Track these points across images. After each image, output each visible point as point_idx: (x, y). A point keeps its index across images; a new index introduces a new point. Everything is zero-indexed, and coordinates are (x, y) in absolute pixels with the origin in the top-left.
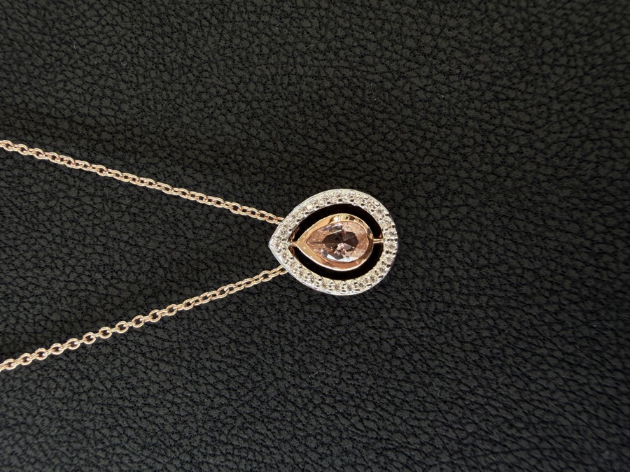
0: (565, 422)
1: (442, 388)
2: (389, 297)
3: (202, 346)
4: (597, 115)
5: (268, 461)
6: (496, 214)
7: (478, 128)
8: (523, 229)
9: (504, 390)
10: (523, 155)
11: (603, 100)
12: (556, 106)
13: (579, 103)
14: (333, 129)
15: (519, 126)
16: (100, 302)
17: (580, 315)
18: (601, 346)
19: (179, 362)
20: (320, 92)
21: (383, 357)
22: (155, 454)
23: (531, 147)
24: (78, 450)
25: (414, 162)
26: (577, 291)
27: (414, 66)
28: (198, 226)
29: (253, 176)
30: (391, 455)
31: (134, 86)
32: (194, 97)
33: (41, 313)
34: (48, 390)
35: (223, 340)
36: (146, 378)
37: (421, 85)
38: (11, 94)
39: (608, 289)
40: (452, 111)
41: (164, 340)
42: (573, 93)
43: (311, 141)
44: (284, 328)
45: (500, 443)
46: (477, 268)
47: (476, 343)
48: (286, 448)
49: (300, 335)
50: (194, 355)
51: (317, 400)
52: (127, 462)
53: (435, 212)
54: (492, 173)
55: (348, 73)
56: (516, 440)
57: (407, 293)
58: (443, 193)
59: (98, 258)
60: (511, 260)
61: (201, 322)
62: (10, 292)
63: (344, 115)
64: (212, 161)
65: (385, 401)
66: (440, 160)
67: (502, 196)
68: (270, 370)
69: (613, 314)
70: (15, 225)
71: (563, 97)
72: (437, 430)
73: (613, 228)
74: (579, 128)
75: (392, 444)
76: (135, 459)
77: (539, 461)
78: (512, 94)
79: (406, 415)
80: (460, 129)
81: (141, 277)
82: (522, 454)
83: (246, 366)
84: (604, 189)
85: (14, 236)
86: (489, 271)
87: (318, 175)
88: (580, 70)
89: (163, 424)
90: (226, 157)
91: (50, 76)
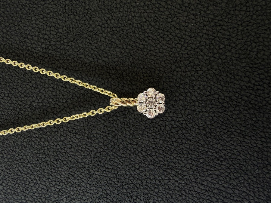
0: (240, 158)
1: (190, 145)
2: (169, 108)
3: (93, 128)
4: (258, 31)
5: (120, 174)
6: (214, 74)
7: (207, 38)
8: (225, 80)
9: (215, 145)
10: (226, 49)
11: (261, 25)
12: (241, 28)
13: (250, 27)
14: (146, 39)
15: (225, 37)
16: (52, 110)
17: (248, 115)
18: (256, 127)
19: (84, 135)
20: (142, 23)
21: (166, 132)
22: (75, 171)
23: (229, 45)
24: (44, 169)
25: (180, 53)
26: (247, 105)
27: (181, 12)
28: (91, 79)
29: (113, 59)
30: (169, 171)
31: (64, 22)
32: (89, 26)
33: (28, 115)
34: (32, 146)
35: (102, 126)
36: (70, 141)
37: (184, 20)
38: (14, 26)
39: (260, 104)
40: (196, 31)
41: (78, 126)
42: (248, 23)
43: (137, 44)
44: (126, 121)
45: (213, 166)
46: (206, 96)
47: (205, 126)
48: (127, 168)
49: (133, 123)
50: (90, 132)
51: (140, 149)
52: (63, 174)
53: (188, 73)
54: (213, 57)
55: (153, 15)
56: (220, 165)
57: (177, 107)
58: (192, 65)
59: (50, 92)
60: (220, 93)
61: (93, 118)
62: (15, 107)
63: (151, 33)
64: (97, 53)
65: (167, 150)
66: (191, 52)
67: (217, 66)
68: (120, 137)
69: (262, 115)
70: (16, 79)
71: (244, 24)
72: (188, 161)
73: (263, 79)
74: (250, 37)
75: (170, 167)
76: (67, 173)
77: (229, 174)
78: (222, 23)
79: (175, 155)
80: (200, 38)
81: (68, 100)
82: (222, 171)
83: (111, 136)
84: (260, 63)
85: (16, 84)
86: (210, 97)
87: (140, 59)
88: (251, 12)
89: (77, 159)
90: (102, 51)
91: (29, 18)
